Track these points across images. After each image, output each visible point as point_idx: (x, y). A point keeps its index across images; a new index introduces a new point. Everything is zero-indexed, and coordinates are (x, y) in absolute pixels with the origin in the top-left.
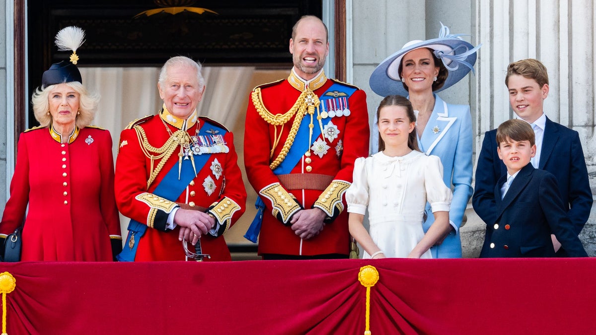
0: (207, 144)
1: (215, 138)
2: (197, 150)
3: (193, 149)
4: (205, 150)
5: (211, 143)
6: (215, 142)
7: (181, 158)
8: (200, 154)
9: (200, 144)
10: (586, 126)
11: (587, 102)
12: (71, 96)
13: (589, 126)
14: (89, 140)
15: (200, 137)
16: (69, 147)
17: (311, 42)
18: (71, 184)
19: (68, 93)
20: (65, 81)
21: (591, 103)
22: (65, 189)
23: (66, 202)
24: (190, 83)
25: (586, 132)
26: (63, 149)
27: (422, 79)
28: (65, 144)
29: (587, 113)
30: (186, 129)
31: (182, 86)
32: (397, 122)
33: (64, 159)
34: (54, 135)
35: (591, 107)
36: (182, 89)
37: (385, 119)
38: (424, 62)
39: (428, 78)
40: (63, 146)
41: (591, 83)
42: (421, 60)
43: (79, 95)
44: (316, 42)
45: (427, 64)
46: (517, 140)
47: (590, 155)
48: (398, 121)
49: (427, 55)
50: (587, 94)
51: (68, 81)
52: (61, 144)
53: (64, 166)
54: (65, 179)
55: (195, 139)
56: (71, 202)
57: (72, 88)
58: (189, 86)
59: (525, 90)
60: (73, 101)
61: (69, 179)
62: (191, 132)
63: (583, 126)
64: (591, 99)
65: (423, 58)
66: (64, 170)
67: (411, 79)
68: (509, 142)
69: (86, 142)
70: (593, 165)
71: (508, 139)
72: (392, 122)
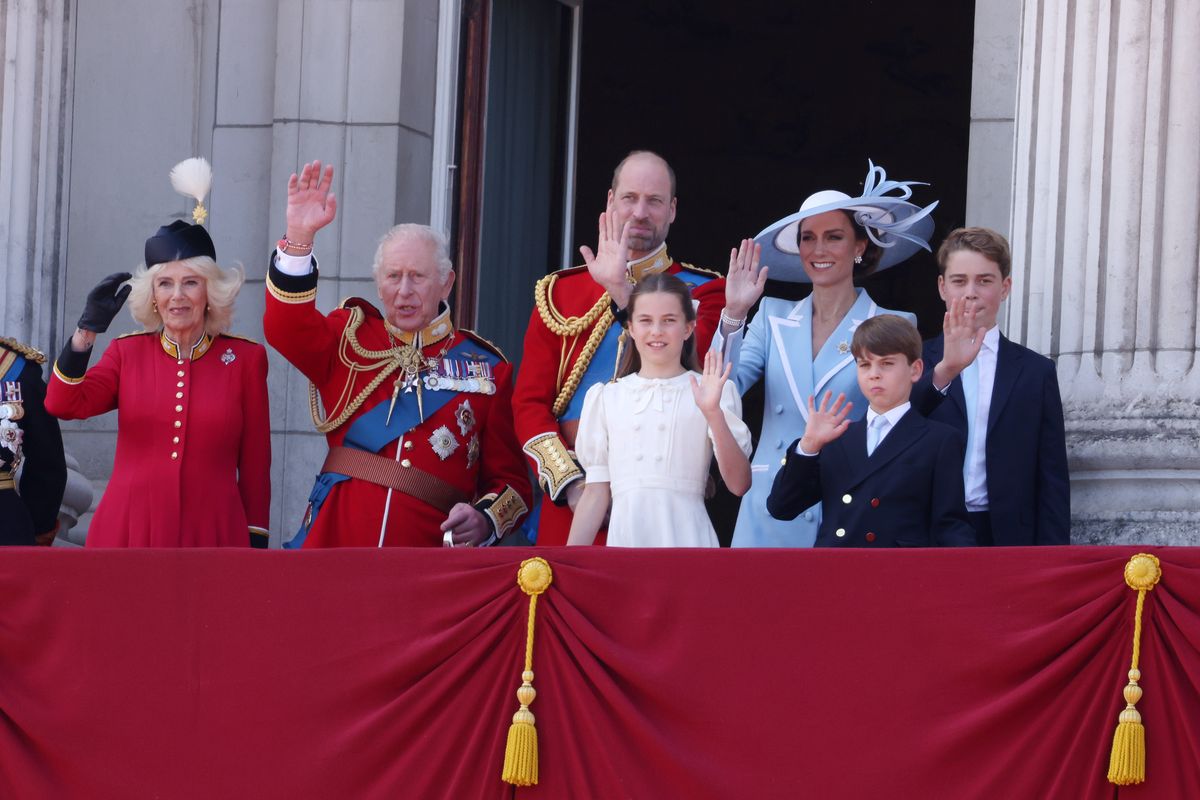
0: (455, 374)
1: (473, 367)
2: (433, 382)
3: (426, 379)
4: (448, 384)
5: (464, 374)
6: (471, 374)
7: (396, 390)
8: (436, 389)
9: (442, 373)
10: (1121, 350)
11: (1126, 309)
12: (190, 282)
13: (1127, 351)
14: (228, 357)
15: (446, 361)
16: (191, 366)
17: (642, 199)
18: (187, 425)
19: (184, 278)
20: (178, 257)
21: (1133, 311)
22: (176, 432)
23: (175, 455)
24: (419, 269)
25: (1121, 362)
26: (180, 368)
27: (828, 265)
28: (185, 360)
29: (1124, 327)
30: (420, 346)
31: (405, 274)
32: (665, 321)
33: (180, 385)
34: (166, 345)
35: (1133, 318)
36: (404, 280)
37: (644, 316)
38: (832, 236)
39: (838, 263)
40: (180, 363)
41: (1133, 275)
42: (827, 232)
43: (205, 280)
44: (651, 199)
45: (838, 238)
46: (880, 354)
47: (1124, 401)
48: (667, 319)
49: (838, 224)
50: (1126, 295)
51: (183, 258)
52: (177, 360)
53: (179, 395)
54: (178, 416)
55: (432, 363)
56: (184, 456)
57: (190, 270)
58: (419, 275)
59: (982, 279)
60: (193, 292)
61: (186, 416)
62: (430, 351)
63: (1116, 351)
64: (1133, 303)
65: (829, 228)
66: (179, 402)
67: (812, 264)
68: (866, 359)
69: (223, 360)
70: (1123, 418)
71: (864, 353)
72: (656, 322)
